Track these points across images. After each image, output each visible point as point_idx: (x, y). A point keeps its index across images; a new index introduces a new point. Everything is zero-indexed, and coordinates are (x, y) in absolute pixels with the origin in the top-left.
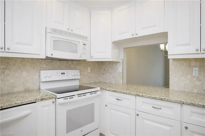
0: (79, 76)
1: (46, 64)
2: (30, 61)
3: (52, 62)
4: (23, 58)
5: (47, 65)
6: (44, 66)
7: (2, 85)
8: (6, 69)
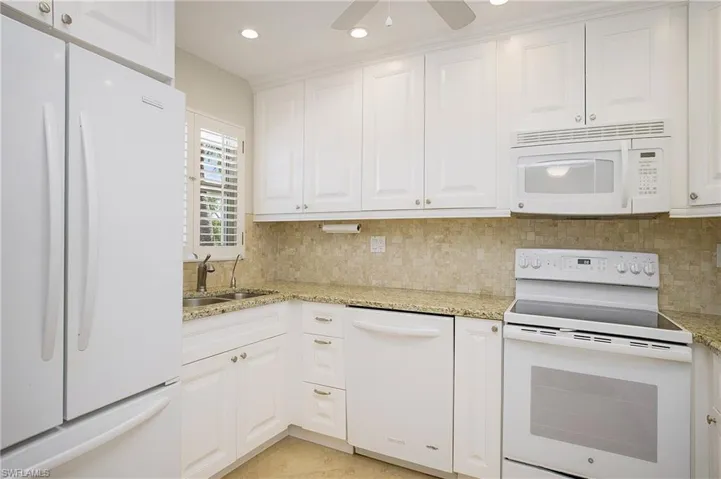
0: (656, 277)
1: (538, 230)
2: (494, 224)
3: (556, 225)
4: (477, 218)
5: (537, 234)
6: (531, 236)
7: (436, 273)
8: (444, 241)
